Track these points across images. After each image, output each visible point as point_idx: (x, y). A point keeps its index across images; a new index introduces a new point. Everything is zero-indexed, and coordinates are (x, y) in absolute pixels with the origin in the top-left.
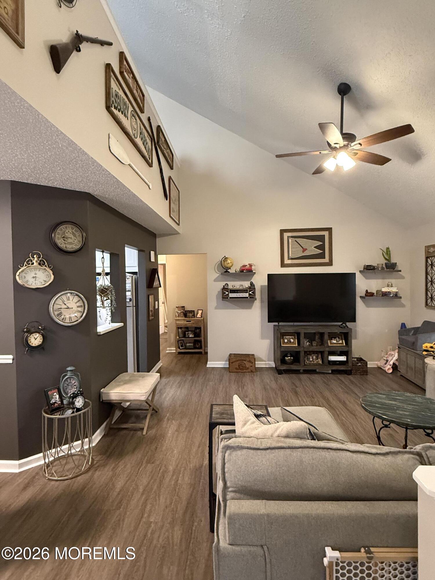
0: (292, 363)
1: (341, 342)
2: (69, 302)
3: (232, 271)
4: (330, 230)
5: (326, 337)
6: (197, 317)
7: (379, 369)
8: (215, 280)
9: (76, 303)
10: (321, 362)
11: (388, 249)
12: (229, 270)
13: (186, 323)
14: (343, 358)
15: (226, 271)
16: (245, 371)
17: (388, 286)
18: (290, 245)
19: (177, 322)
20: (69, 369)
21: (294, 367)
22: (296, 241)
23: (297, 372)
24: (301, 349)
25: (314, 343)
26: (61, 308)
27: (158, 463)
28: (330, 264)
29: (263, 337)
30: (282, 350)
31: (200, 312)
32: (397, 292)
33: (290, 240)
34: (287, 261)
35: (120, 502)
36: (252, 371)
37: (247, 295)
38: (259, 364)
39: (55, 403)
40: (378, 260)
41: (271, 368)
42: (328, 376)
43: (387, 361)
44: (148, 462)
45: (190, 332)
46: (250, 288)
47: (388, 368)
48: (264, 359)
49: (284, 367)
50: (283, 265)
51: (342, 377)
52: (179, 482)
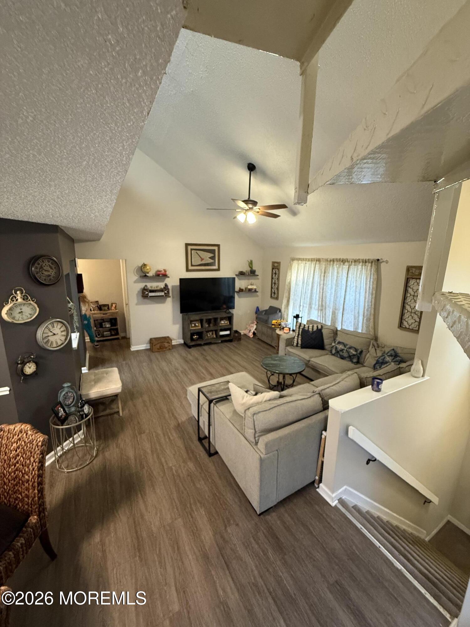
0: (197, 339)
1: (226, 322)
2: (54, 329)
3: (150, 274)
4: (218, 246)
5: (219, 320)
6: (111, 310)
7: (245, 335)
8: (135, 282)
9: (60, 328)
10: (215, 336)
11: (251, 261)
12: (147, 275)
13: (102, 315)
14: (228, 332)
15: (146, 276)
16: (164, 349)
17: (251, 285)
18: (193, 256)
19: (94, 316)
20: (65, 385)
21: (199, 342)
22: (197, 253)
23: (200, 345)
24: (204, 330)
25: (211, 325)
26: (48, 336)
27: (147, 431)
28: (218, 270)
29: (174, 323)
30: (192, 332)
31: (114, 305)
32: (256, 289)
33: (193, 252)
34: (190, 268)
35: (141, 464)
36: (170, 349)
37: (163, 294)
38: (174, 343)
39: (62, 415)
40: (246, 269)
41: (181, 344)
42: (220, 344)
43: (250, 330)
44: (140, 433)
45: (106, 323)
46: (164, 288)
47: (251, 335)
48: (175, 338)
49: (193, 343)
50: (188, 270)
51: (228, 344)
52: (172, 438)
